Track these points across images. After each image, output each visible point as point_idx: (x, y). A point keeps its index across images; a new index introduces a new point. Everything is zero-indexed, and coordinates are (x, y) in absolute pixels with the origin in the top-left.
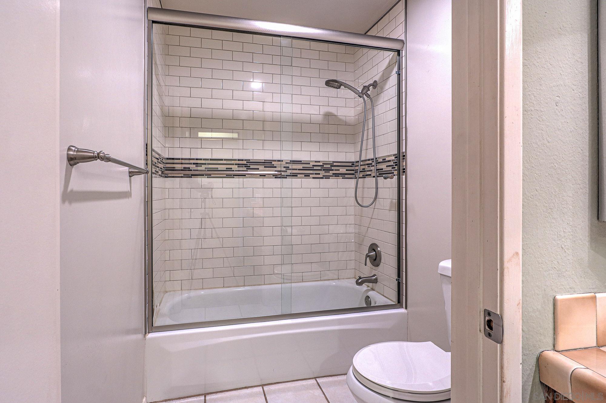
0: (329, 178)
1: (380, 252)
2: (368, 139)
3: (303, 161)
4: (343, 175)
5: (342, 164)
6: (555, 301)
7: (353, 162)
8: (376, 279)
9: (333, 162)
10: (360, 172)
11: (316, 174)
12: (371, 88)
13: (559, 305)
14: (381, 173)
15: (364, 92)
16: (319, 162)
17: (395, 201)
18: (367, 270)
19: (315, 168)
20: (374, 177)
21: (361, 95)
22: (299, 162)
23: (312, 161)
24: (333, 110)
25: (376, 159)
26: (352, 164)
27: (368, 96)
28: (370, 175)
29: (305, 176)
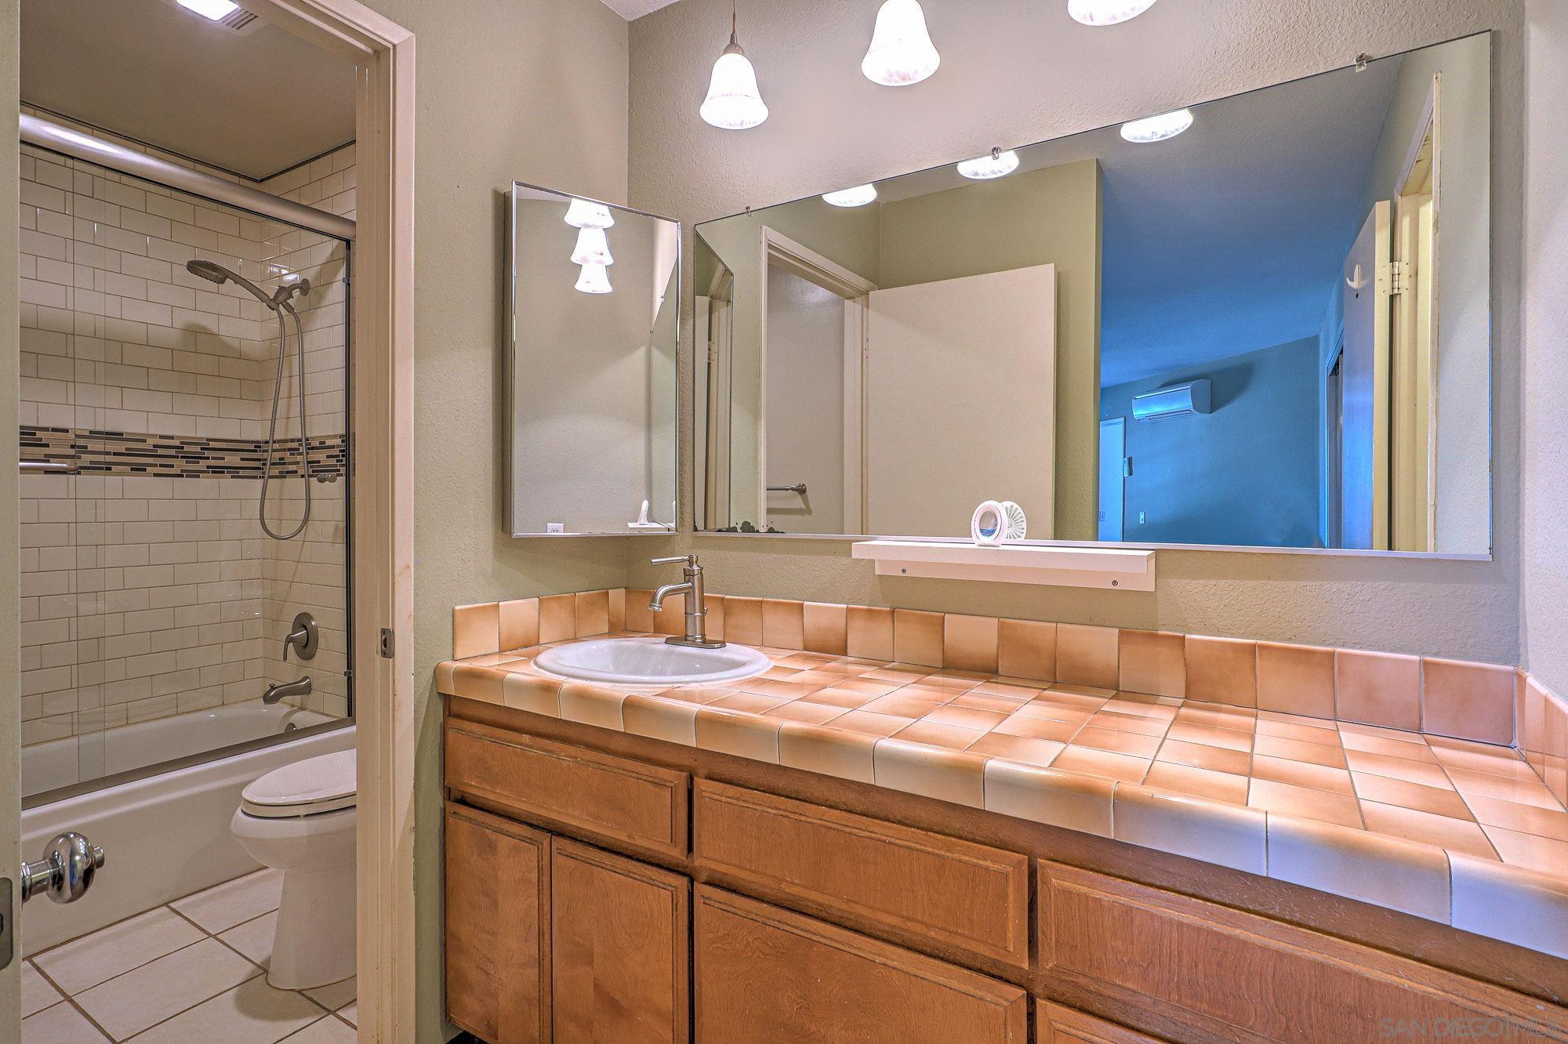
0: (198, 476)
1: (315, 630)
2: (290, 397)
3: (127, 433)
4: (234, 471)
5: (234, 446)
6: (454, 610)
7: (259, 442)
8: (309, 686)
9: (208, 440)
10: (272, 464)
11: (161, 466)
12: (296, 293)
13: (457, 614)
14: (317, 471)
15: (281, 298)
16: (172, 438)
17: (343, 525)
18: (290, 671)
19: (160, 451)
20: (303, 476)
21: (273, 304)
22: (117, 436)
23: (154, 436)
24: (209, 322)
25: (307, 439)
26: (255, 447)
27: (290, 309)
28: (296, 472)
29: (132, 469)
